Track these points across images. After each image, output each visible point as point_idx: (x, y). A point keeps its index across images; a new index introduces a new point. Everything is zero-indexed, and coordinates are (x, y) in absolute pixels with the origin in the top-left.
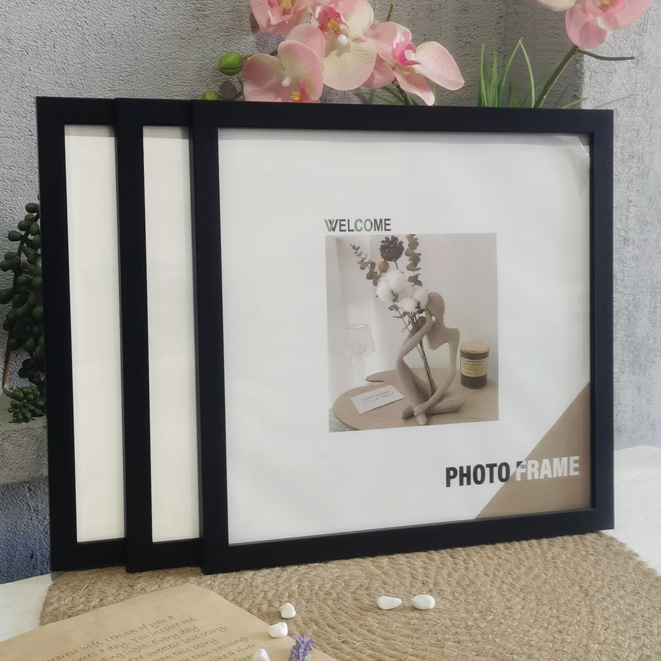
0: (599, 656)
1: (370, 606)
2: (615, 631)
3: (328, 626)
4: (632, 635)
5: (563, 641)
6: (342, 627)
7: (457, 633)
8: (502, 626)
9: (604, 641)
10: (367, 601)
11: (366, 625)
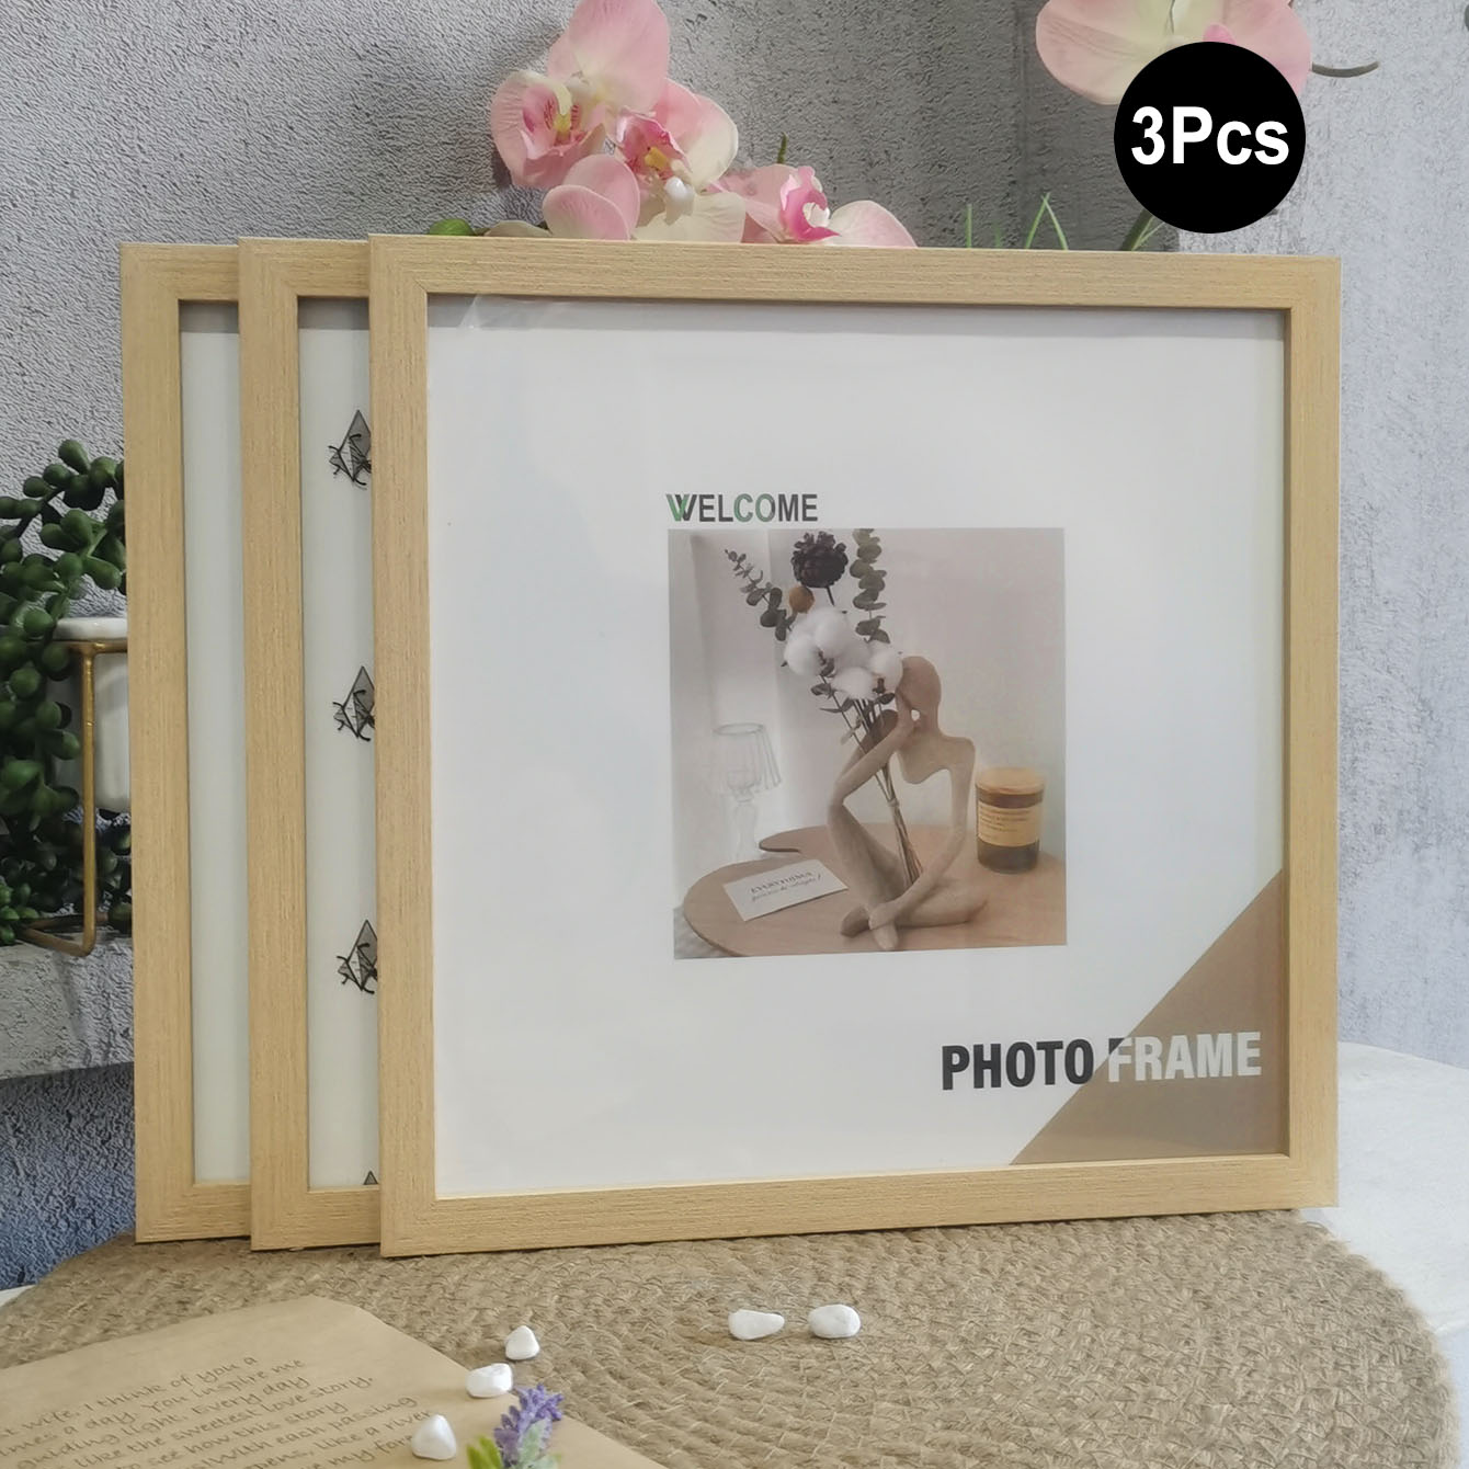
0: (1233, 1429)
1: (712, 1333)
2: (1270, 1378)
3: (611, 1373)
4: (1309, 1386)
5: (1149, 1397)
6: (641, 1375)
7: (904, 1384)
8: (1011, 1368)
9: (1246, 1398)
10: (707, 1324)
11: (698, 1371)
